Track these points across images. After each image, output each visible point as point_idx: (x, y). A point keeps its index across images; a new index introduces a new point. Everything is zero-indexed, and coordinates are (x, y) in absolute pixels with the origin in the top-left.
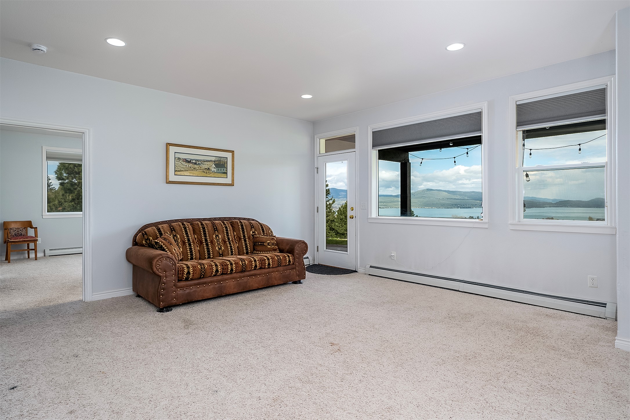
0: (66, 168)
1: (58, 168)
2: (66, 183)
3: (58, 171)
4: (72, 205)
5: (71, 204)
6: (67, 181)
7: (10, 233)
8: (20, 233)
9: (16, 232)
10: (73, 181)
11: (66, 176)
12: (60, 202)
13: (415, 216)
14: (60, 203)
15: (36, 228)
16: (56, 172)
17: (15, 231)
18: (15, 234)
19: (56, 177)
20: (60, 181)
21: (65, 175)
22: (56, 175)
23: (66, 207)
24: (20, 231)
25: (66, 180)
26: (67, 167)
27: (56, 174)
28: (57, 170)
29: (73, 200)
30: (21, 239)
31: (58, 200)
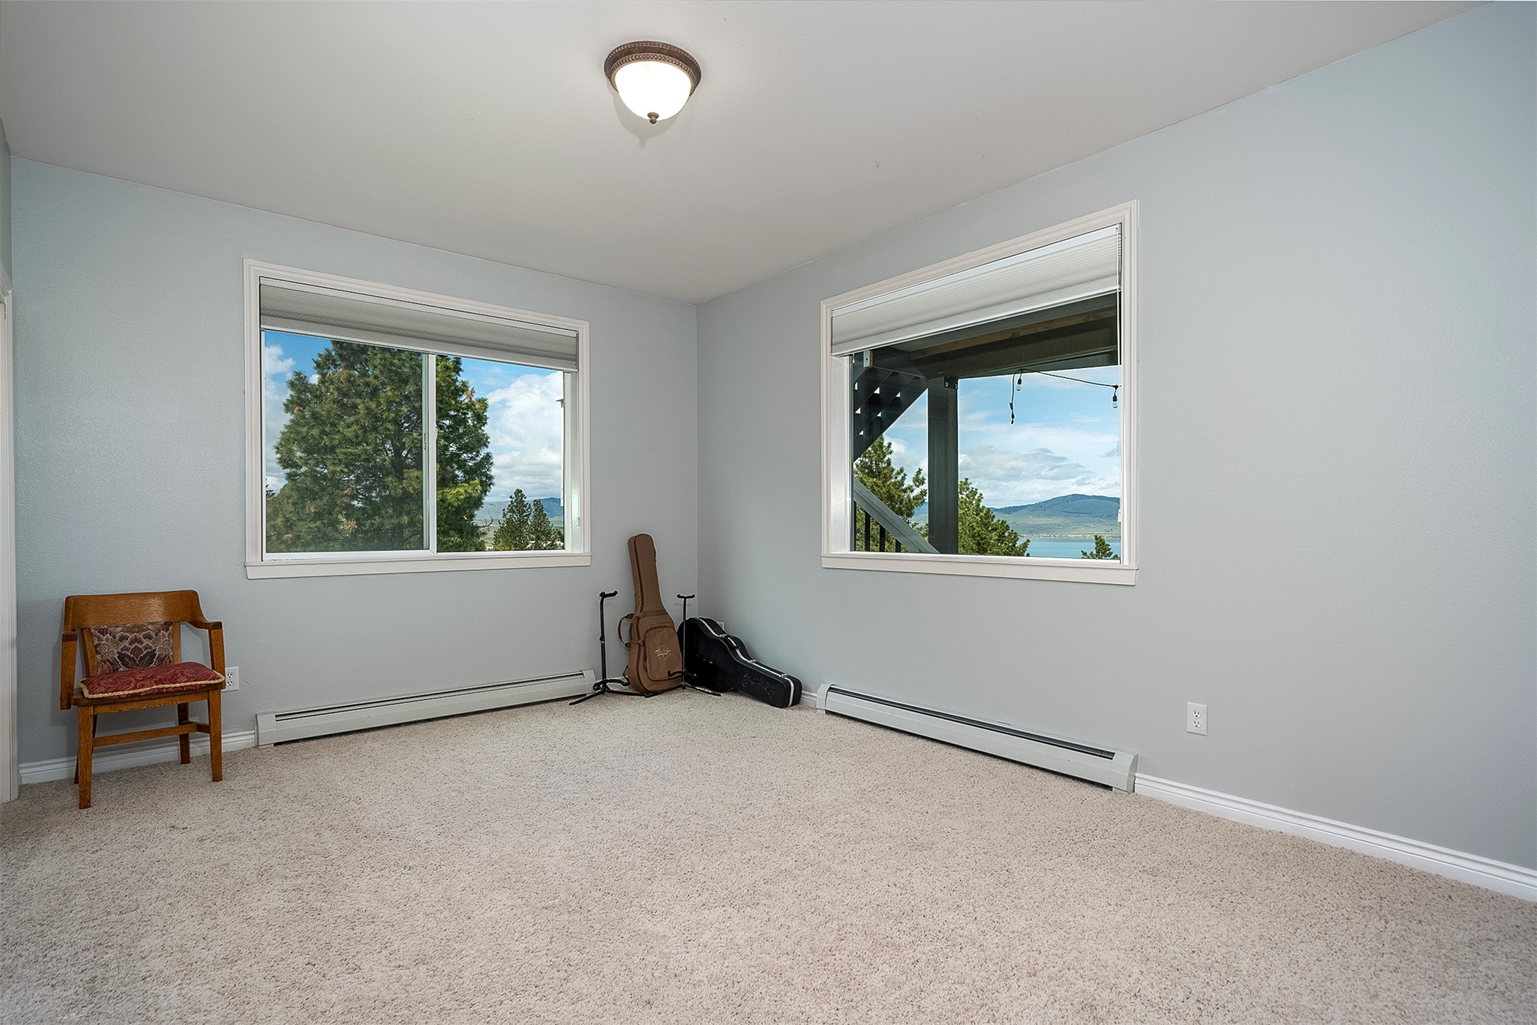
0: (304, 438)
1: (282, 439)
2: (302, 473)
3: (282, 446)
4: (317, 527)
5: (312, 525)
6: (304, 469)
7: (97, 652)
8: (146, 648)
9: (126, 643)
10: (318, 469)
11: (301, 458)
12: (288, 521)
13: (1112, 556)
14: (289, 524)
15: (218, 626)
16: (278, 448)
17: (123, 638)
18: (121, 657)
19: (278, 461)
20: (288, 470)
21: (299, 454)
22: (279, 456)
23: (301, 532)
24: (146, 642)
25: (301, 467)
26: (305, 434)
27: (277, 453)
28: (280, 444)
29: (318, 515)
30: (143, 686)
31: (284, 516)
